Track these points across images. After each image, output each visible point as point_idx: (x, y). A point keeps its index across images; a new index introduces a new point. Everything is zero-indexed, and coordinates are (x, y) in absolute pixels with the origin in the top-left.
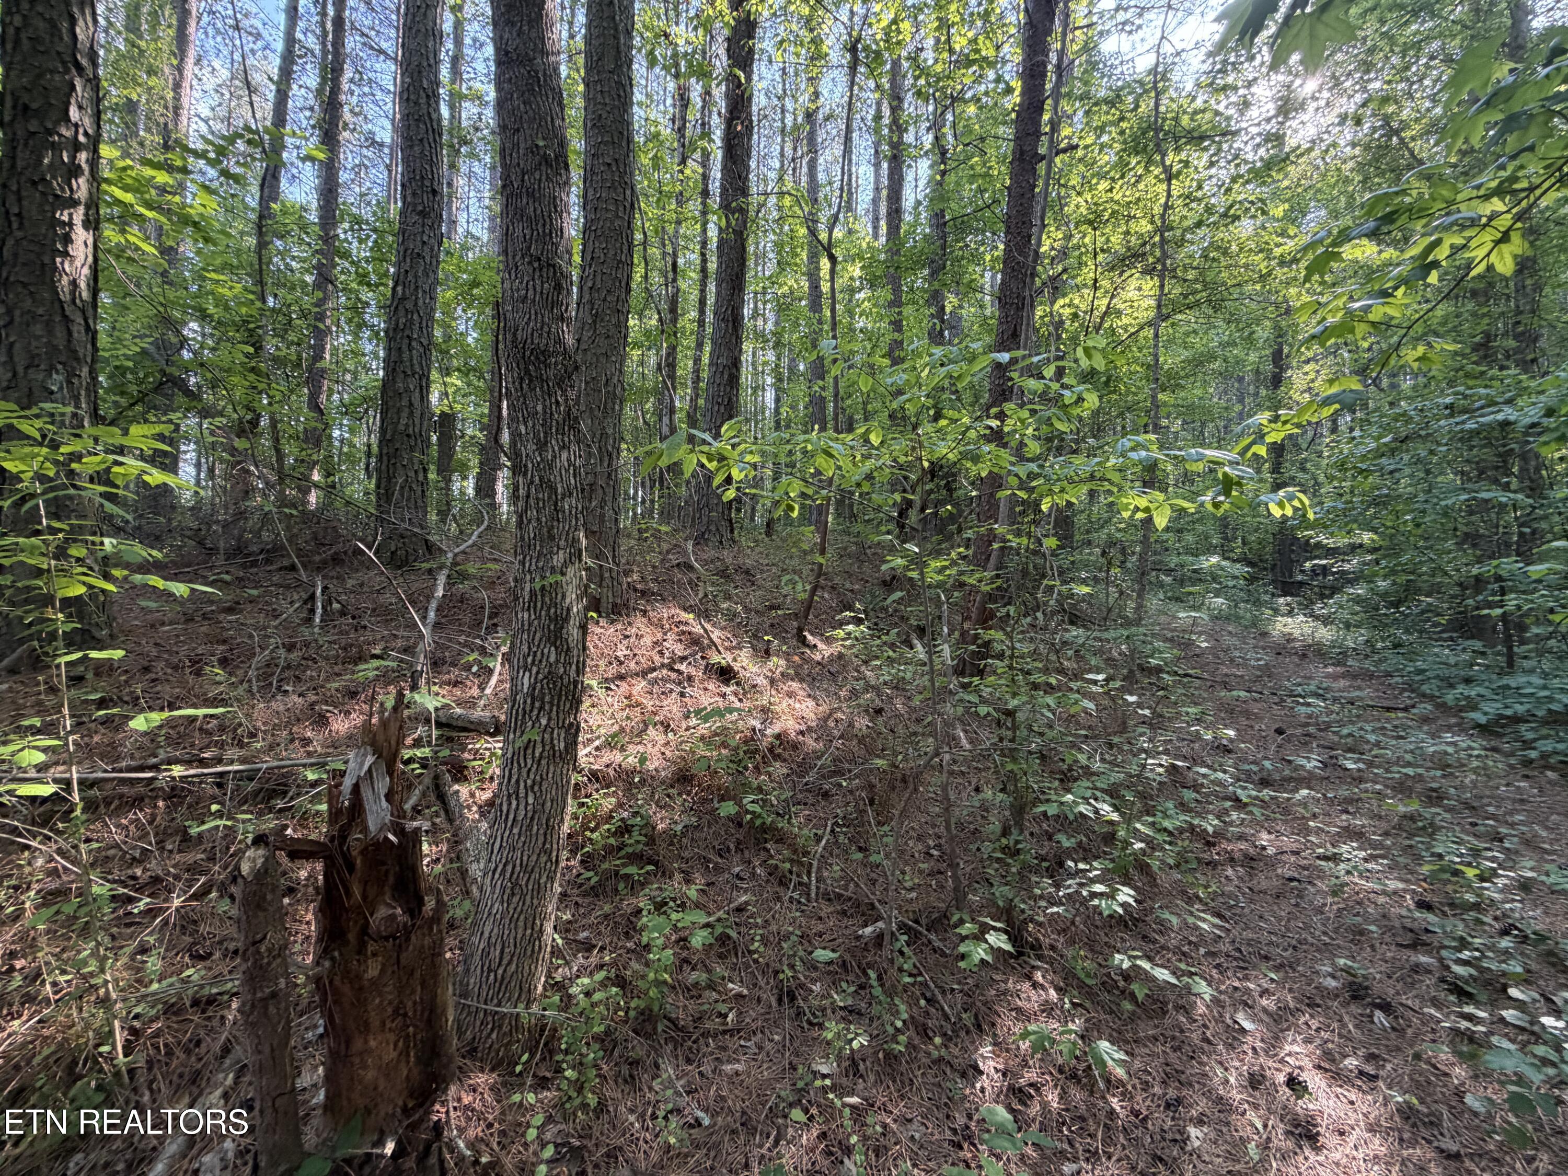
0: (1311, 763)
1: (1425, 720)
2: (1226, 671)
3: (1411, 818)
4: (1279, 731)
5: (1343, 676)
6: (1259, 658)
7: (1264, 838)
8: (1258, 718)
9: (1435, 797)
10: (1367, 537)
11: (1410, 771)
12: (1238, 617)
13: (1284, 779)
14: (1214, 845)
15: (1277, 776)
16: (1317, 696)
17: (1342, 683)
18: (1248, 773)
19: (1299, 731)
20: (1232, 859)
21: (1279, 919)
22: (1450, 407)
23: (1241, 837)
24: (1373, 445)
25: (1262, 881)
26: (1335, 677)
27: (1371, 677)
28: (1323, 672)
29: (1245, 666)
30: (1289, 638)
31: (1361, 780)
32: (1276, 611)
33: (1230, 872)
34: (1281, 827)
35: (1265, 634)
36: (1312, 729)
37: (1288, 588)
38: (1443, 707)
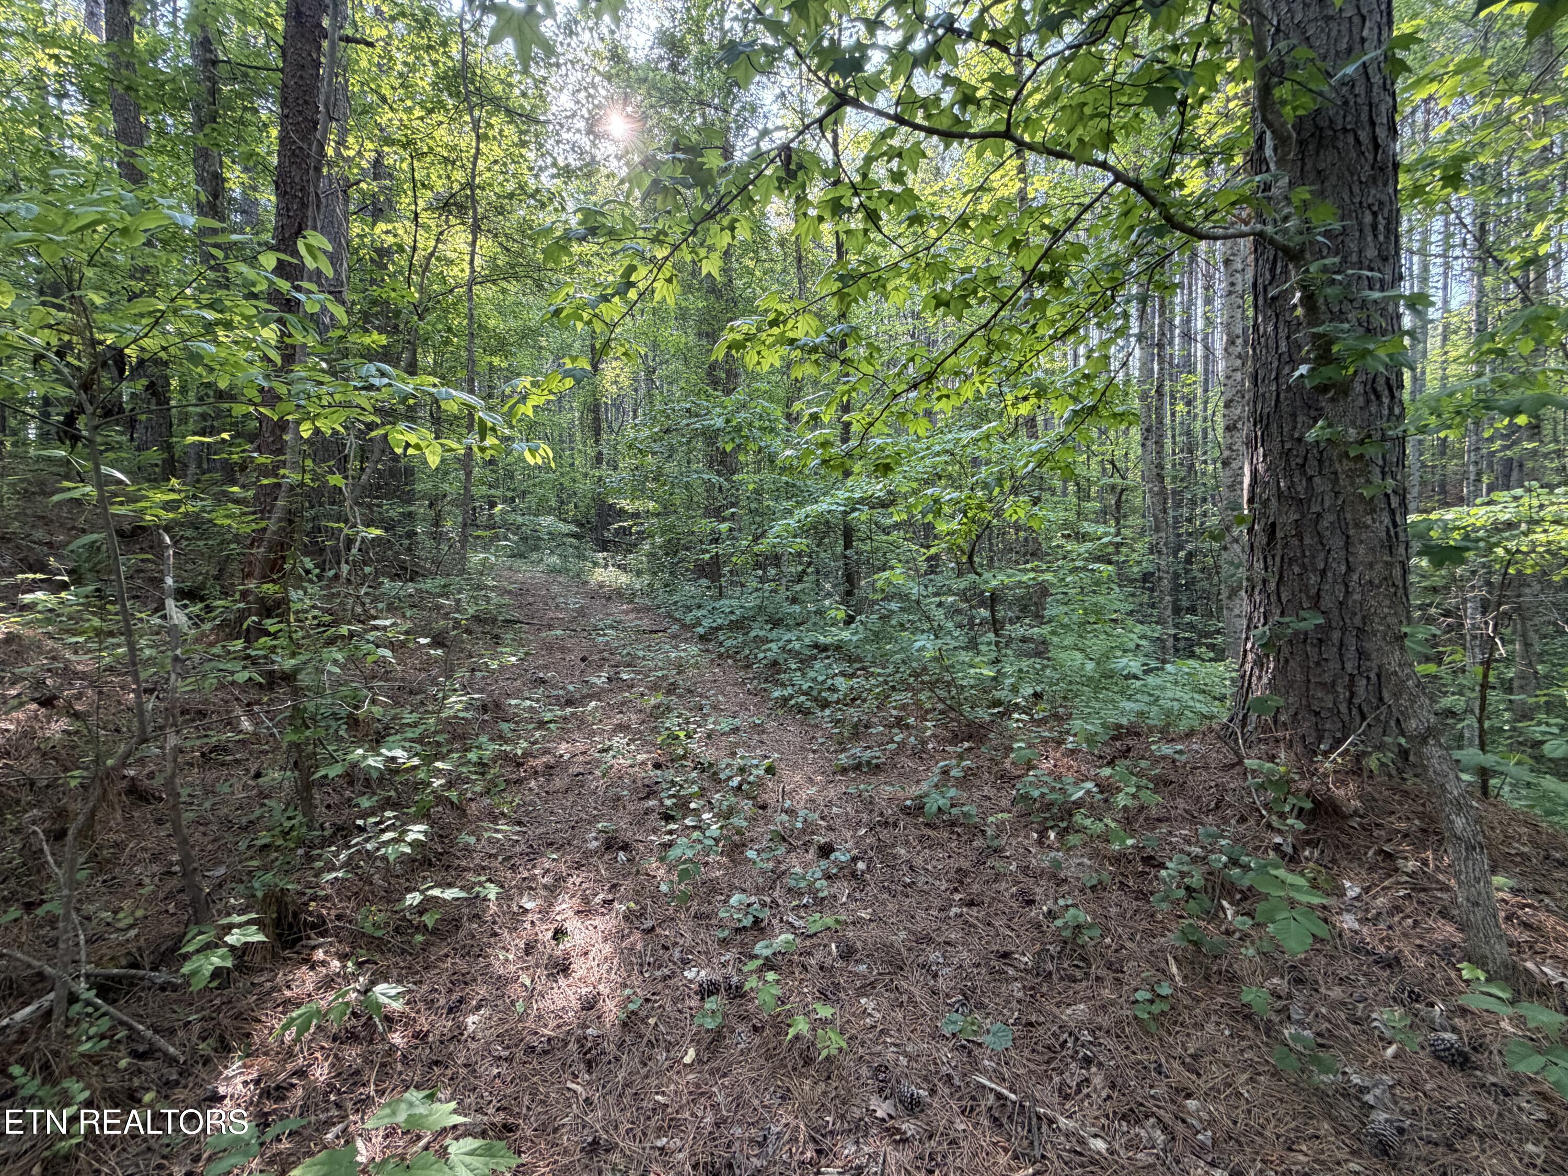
0: (599, 680)
1: (674, 637)
2: (552, 615)
3: (657, 707)
4: (583, 659)
5: (632, 611)
6: (575, 602)
7: (563, 748)
8: (570, 651)
9: (671, 690)
10: (651, 505)
11: (660, 674)
12: (568, 570)
13: (583, 697)
14: (522, 764)
15: (578, 696)
16: (612, 627)
17: (632, 616)
18: (558, 698)
19: (596, 657)
20: (536, 772)
21: (564, 809)
22: (688, 410)
23: (546, 752)
24: (648, 433)
25: (558, 783)
26: (626, 612)
27: (649, 610)
28: (619, 609)
29: (567, 610)
30: (601, 585)
31: (632, 686)
32: (596, 564)
33: (533, 784)
34: (576, 736)
35: (585, 583)
36: (606, 654)
37: (603, 546)
38: (684, 626)
